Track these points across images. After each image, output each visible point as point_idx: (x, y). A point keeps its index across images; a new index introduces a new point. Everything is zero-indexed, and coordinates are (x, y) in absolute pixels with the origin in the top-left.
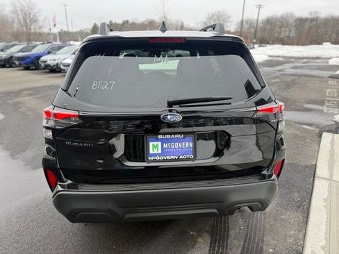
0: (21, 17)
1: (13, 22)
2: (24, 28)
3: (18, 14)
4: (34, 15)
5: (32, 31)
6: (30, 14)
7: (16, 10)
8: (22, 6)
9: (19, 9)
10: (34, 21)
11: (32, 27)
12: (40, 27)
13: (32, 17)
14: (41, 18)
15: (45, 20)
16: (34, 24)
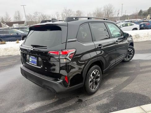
0: (106, 12)
1: (103, 14)
2: (107, 16)
3: (105, 11)
4: (111, 10)
5: (110, 17)
6: (110, 10)
7: (105, 9)
8: (108, 7)
9: (106, 9)
10: (111, 13)
11: (110, 15)
12: (113, 15)
13: (110, 11)
14: (114, 11)
15: (115, 12)
16: (111, 14)
